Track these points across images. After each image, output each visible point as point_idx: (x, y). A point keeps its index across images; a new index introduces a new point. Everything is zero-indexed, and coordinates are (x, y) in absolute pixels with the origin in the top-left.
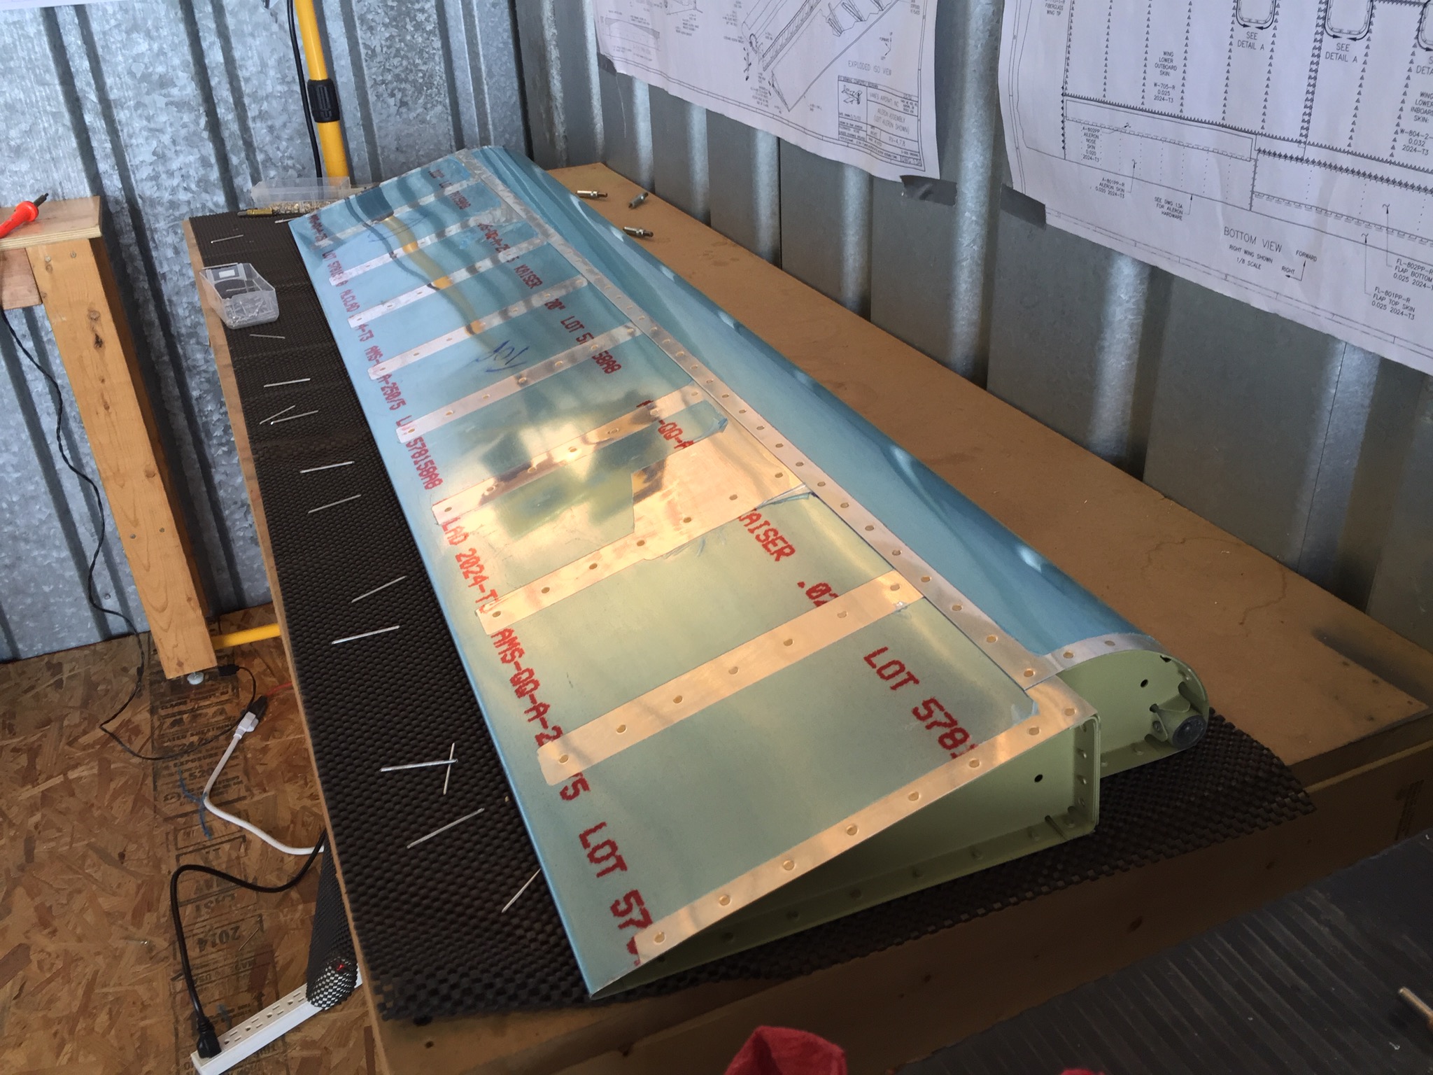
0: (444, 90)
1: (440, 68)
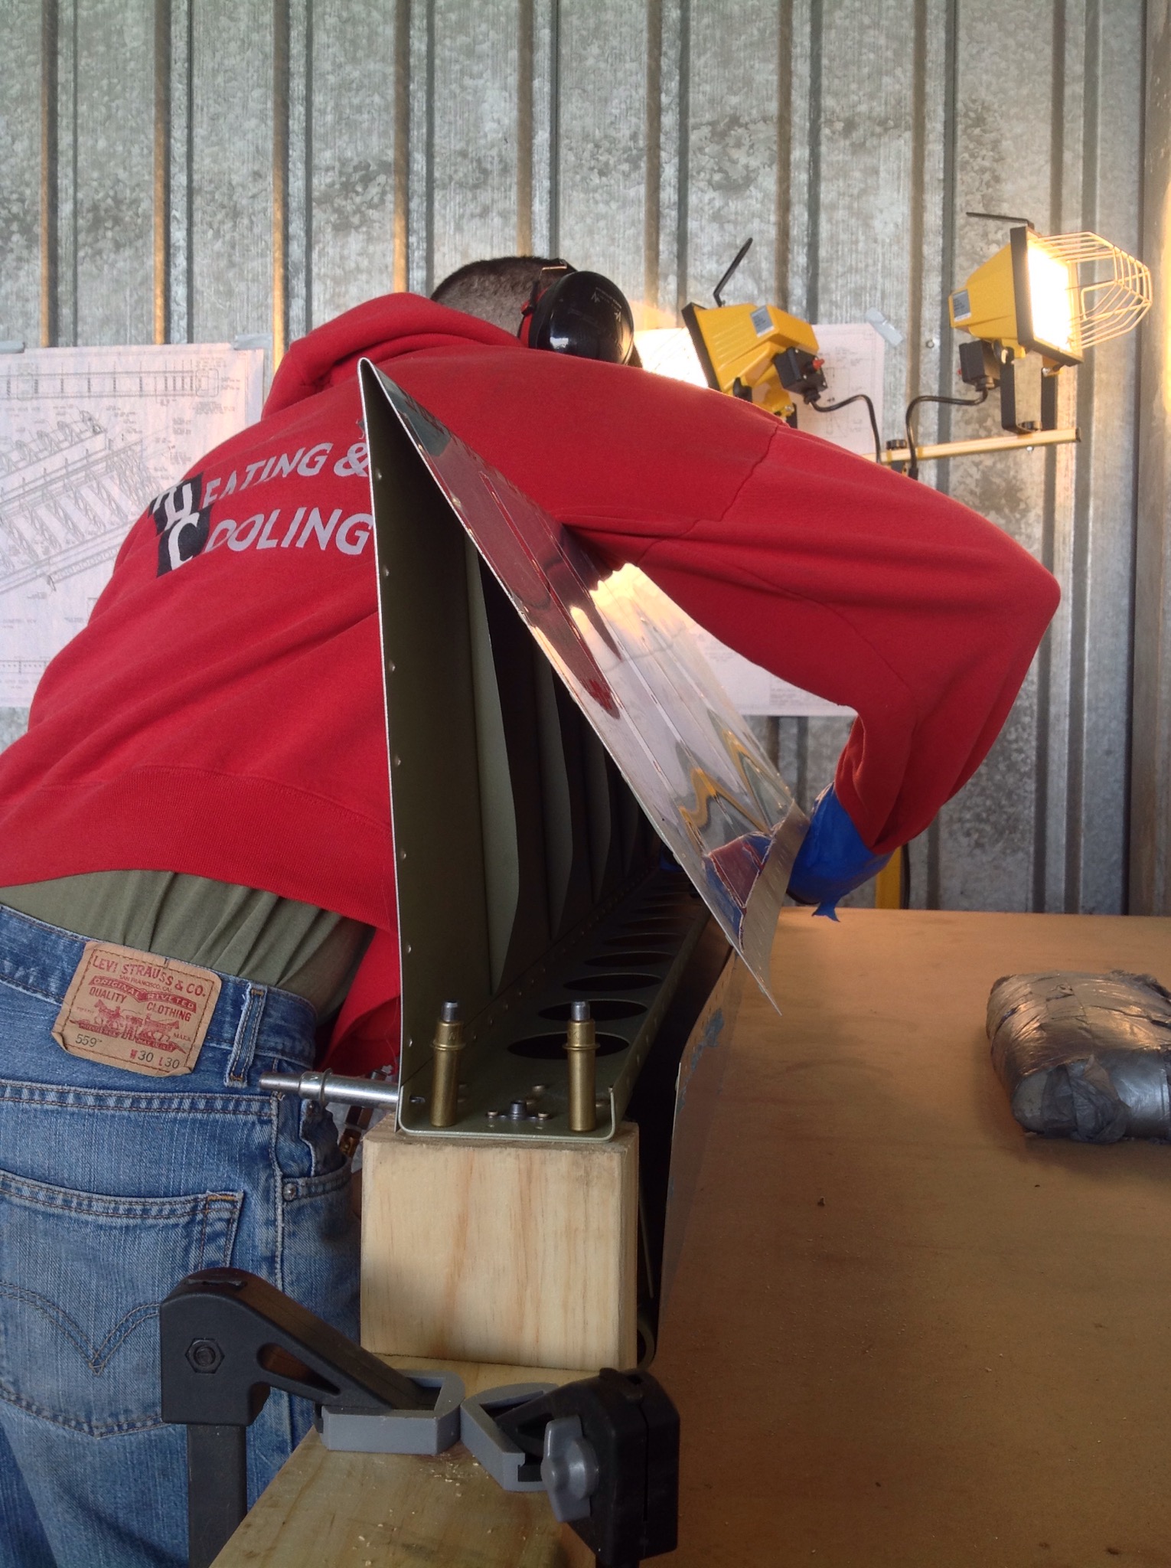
0: (1030, 837)
1: (1029, 812)
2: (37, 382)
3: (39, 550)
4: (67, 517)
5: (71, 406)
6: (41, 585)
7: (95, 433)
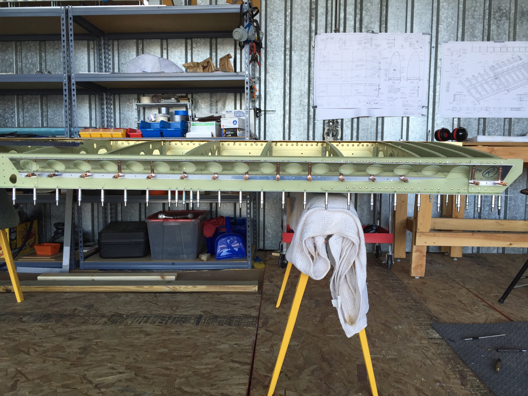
2: (507, 49)
3: (506, 84)
4: (512, 78)
5: (515, 54)
6: (506, 92)
7: (520, 60)
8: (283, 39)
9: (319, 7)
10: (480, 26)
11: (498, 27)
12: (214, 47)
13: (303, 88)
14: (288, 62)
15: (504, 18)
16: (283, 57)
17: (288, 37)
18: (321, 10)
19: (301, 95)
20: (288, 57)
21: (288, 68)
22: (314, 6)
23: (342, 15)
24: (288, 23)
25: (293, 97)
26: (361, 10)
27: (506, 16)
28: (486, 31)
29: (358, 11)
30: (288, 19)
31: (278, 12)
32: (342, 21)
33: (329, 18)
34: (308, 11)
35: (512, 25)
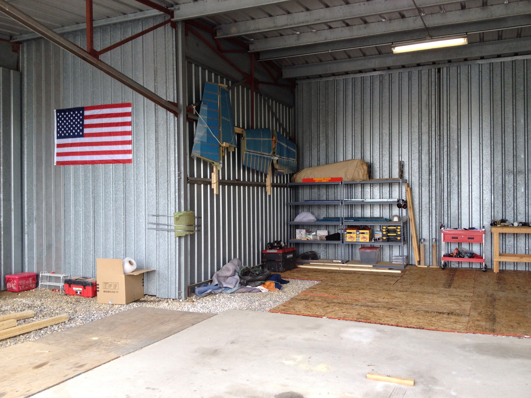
8: (418, 182)
9: (433, 171)
10: (501, 177)
11: (509, 177)
12: (391, 185)
13: (426, 201)
14: (420, 191)
15: (511, 174)
16: (418, 189)
17: (420, 182)
18: (433, 172)
19: (426, 204)
20: (420, 189)
21: (420, 193)
22: (430, 170)
23: (442, 173)
24: (420, 176)
25: (423, 204)
26: (450, 171)
27: (512, 173)
28: (504, 179)
29: (449, 172)
30: (420, 175)
31: (416, 173)
32: (442, 176)
33: (437, 174)
34: (428, 172)
35: (515, 176)
